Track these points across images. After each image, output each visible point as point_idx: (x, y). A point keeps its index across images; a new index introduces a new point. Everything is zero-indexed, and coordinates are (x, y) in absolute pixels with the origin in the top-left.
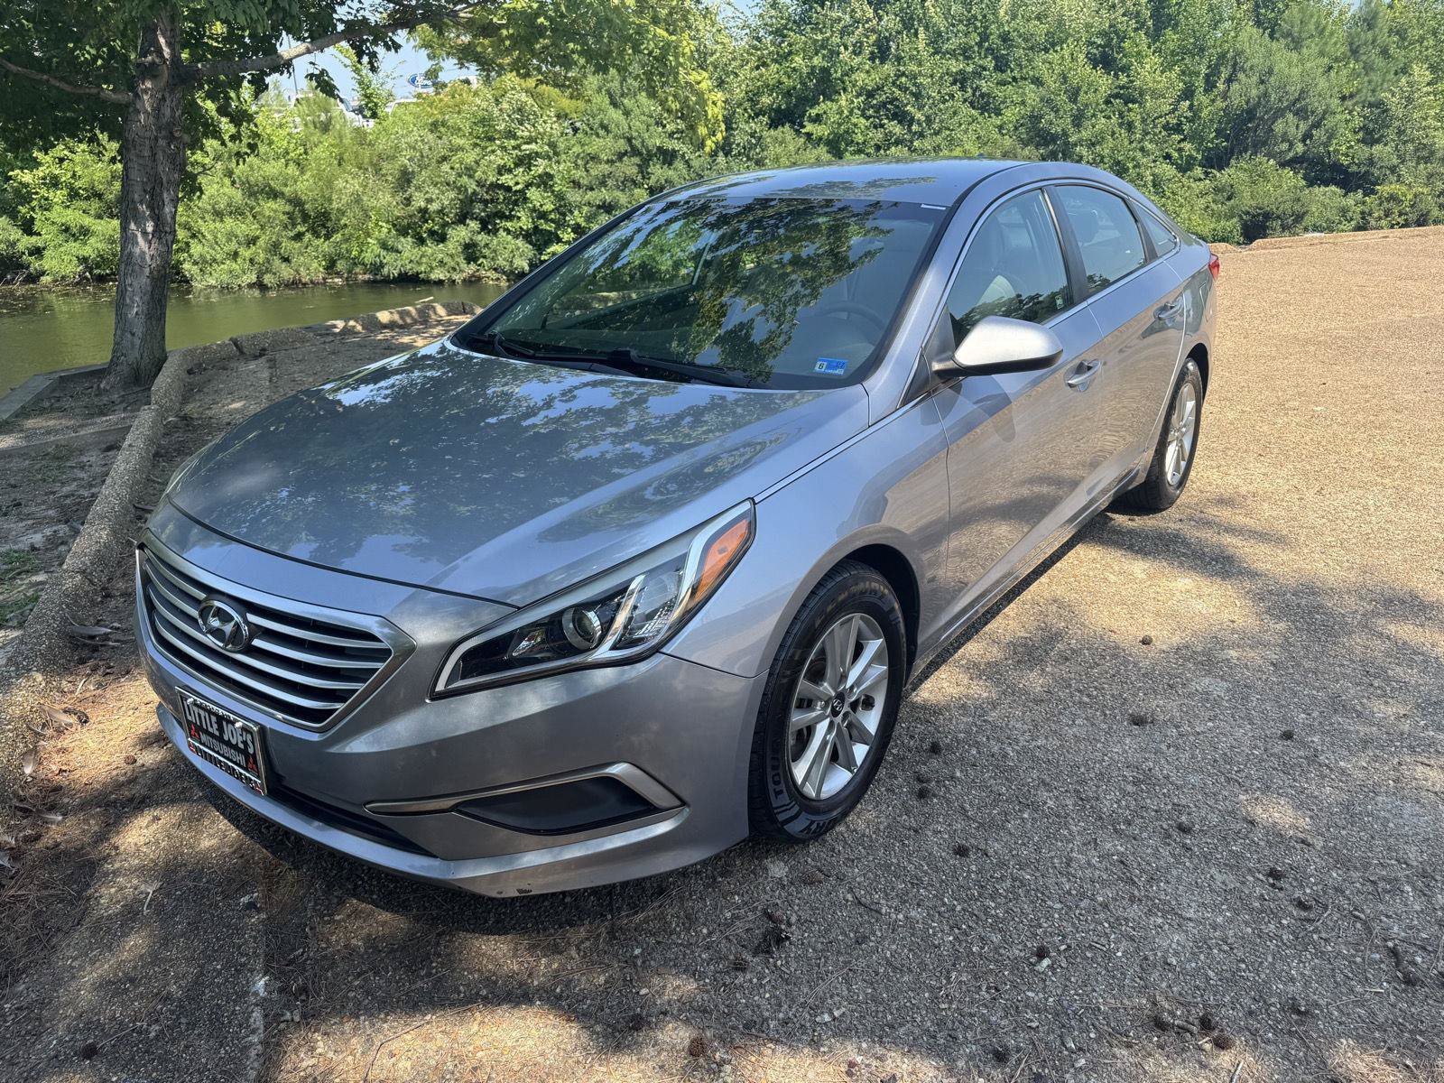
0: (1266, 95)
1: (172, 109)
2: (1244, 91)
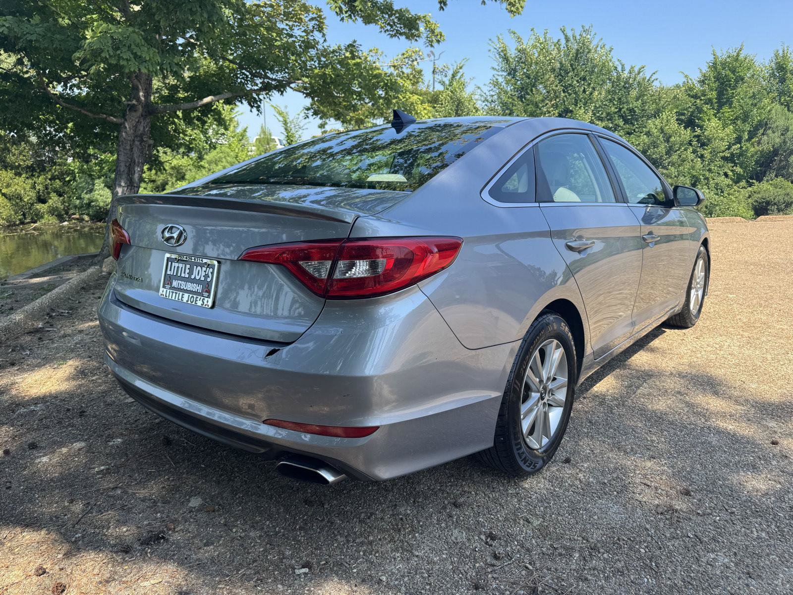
0: (785, 142)
1: (144, 128)
2: (770, 140)
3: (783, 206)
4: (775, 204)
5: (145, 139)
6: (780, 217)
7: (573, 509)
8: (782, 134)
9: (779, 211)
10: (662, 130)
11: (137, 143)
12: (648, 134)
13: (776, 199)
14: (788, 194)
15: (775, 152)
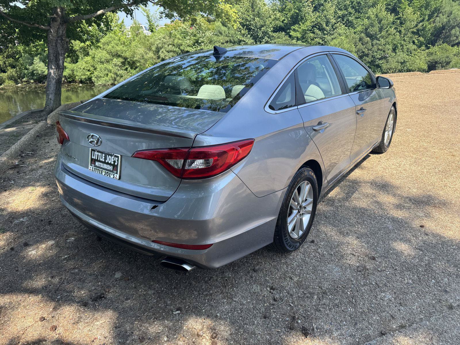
0: (449, 21)
1: (62, 31)
2: (441, 20)
3: (445, 64)
4: (440, 63)
5: (64, 39)
6: (443, 71)
7: (315, 270)
8: (448, 16)
9: (442, 67)
10: (377, 16)
11: (59, 41)
12: (368, 18)
13: (441, 60)
14: (448, 57)
15: (443, 28)
